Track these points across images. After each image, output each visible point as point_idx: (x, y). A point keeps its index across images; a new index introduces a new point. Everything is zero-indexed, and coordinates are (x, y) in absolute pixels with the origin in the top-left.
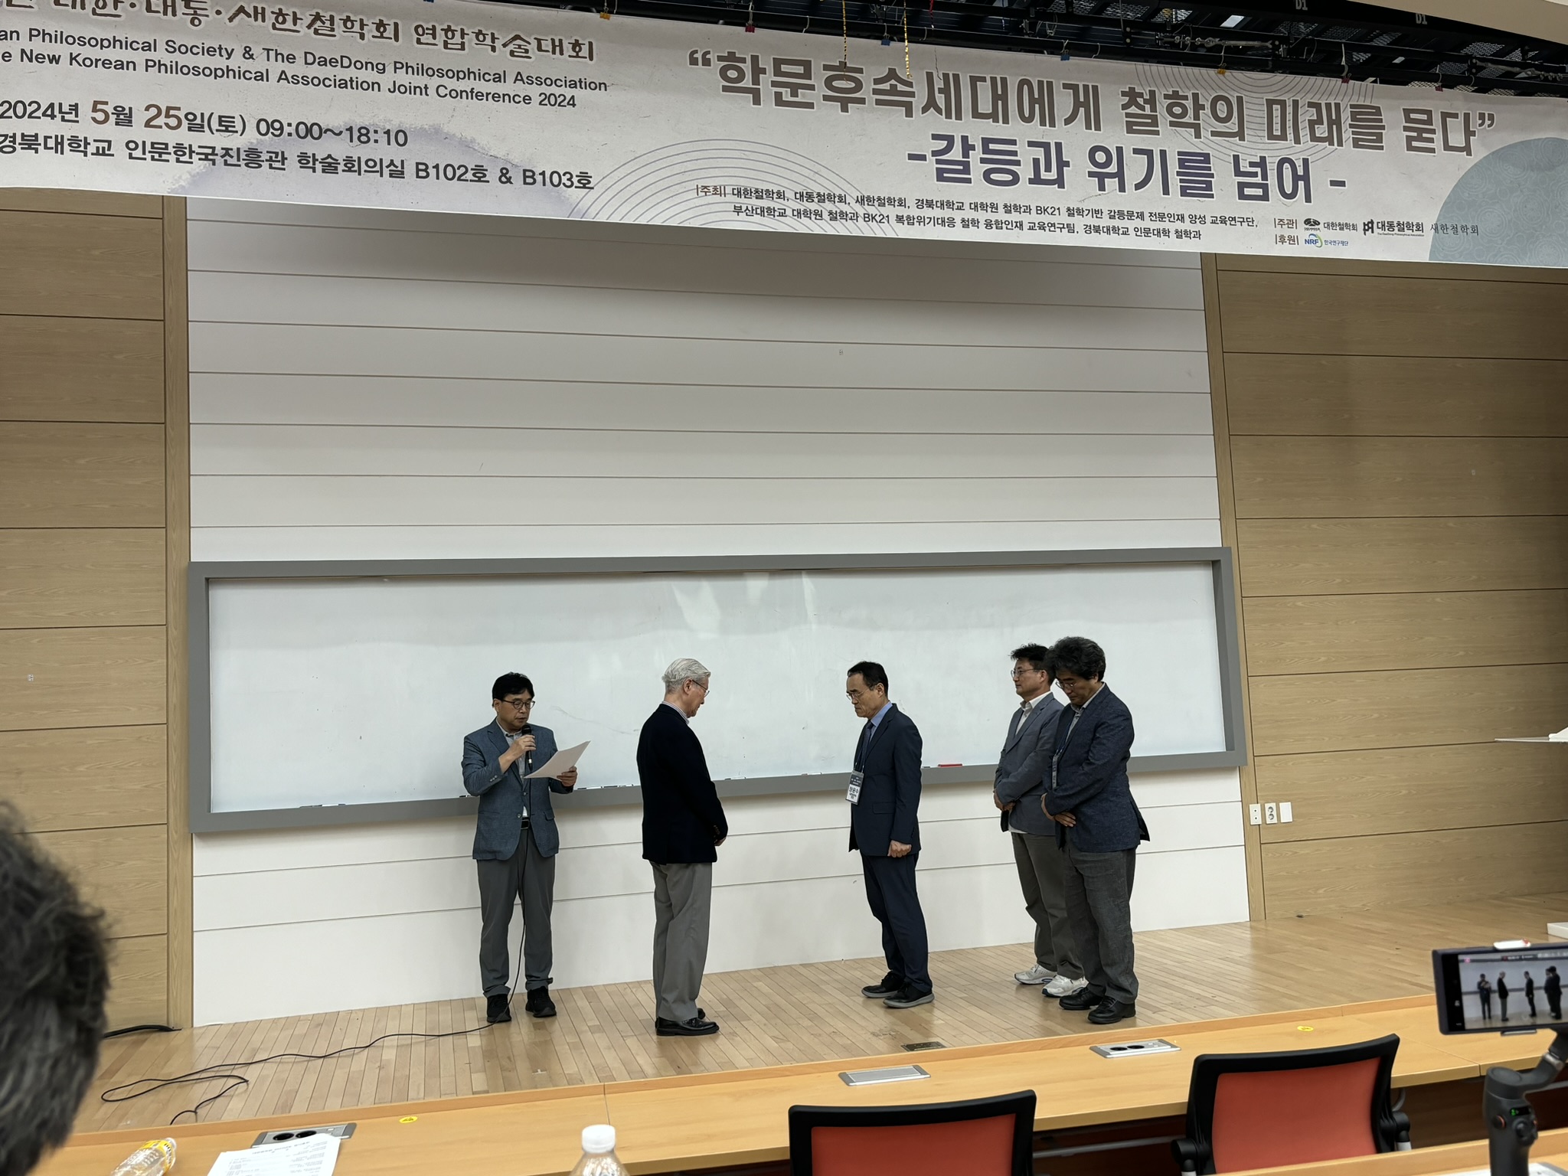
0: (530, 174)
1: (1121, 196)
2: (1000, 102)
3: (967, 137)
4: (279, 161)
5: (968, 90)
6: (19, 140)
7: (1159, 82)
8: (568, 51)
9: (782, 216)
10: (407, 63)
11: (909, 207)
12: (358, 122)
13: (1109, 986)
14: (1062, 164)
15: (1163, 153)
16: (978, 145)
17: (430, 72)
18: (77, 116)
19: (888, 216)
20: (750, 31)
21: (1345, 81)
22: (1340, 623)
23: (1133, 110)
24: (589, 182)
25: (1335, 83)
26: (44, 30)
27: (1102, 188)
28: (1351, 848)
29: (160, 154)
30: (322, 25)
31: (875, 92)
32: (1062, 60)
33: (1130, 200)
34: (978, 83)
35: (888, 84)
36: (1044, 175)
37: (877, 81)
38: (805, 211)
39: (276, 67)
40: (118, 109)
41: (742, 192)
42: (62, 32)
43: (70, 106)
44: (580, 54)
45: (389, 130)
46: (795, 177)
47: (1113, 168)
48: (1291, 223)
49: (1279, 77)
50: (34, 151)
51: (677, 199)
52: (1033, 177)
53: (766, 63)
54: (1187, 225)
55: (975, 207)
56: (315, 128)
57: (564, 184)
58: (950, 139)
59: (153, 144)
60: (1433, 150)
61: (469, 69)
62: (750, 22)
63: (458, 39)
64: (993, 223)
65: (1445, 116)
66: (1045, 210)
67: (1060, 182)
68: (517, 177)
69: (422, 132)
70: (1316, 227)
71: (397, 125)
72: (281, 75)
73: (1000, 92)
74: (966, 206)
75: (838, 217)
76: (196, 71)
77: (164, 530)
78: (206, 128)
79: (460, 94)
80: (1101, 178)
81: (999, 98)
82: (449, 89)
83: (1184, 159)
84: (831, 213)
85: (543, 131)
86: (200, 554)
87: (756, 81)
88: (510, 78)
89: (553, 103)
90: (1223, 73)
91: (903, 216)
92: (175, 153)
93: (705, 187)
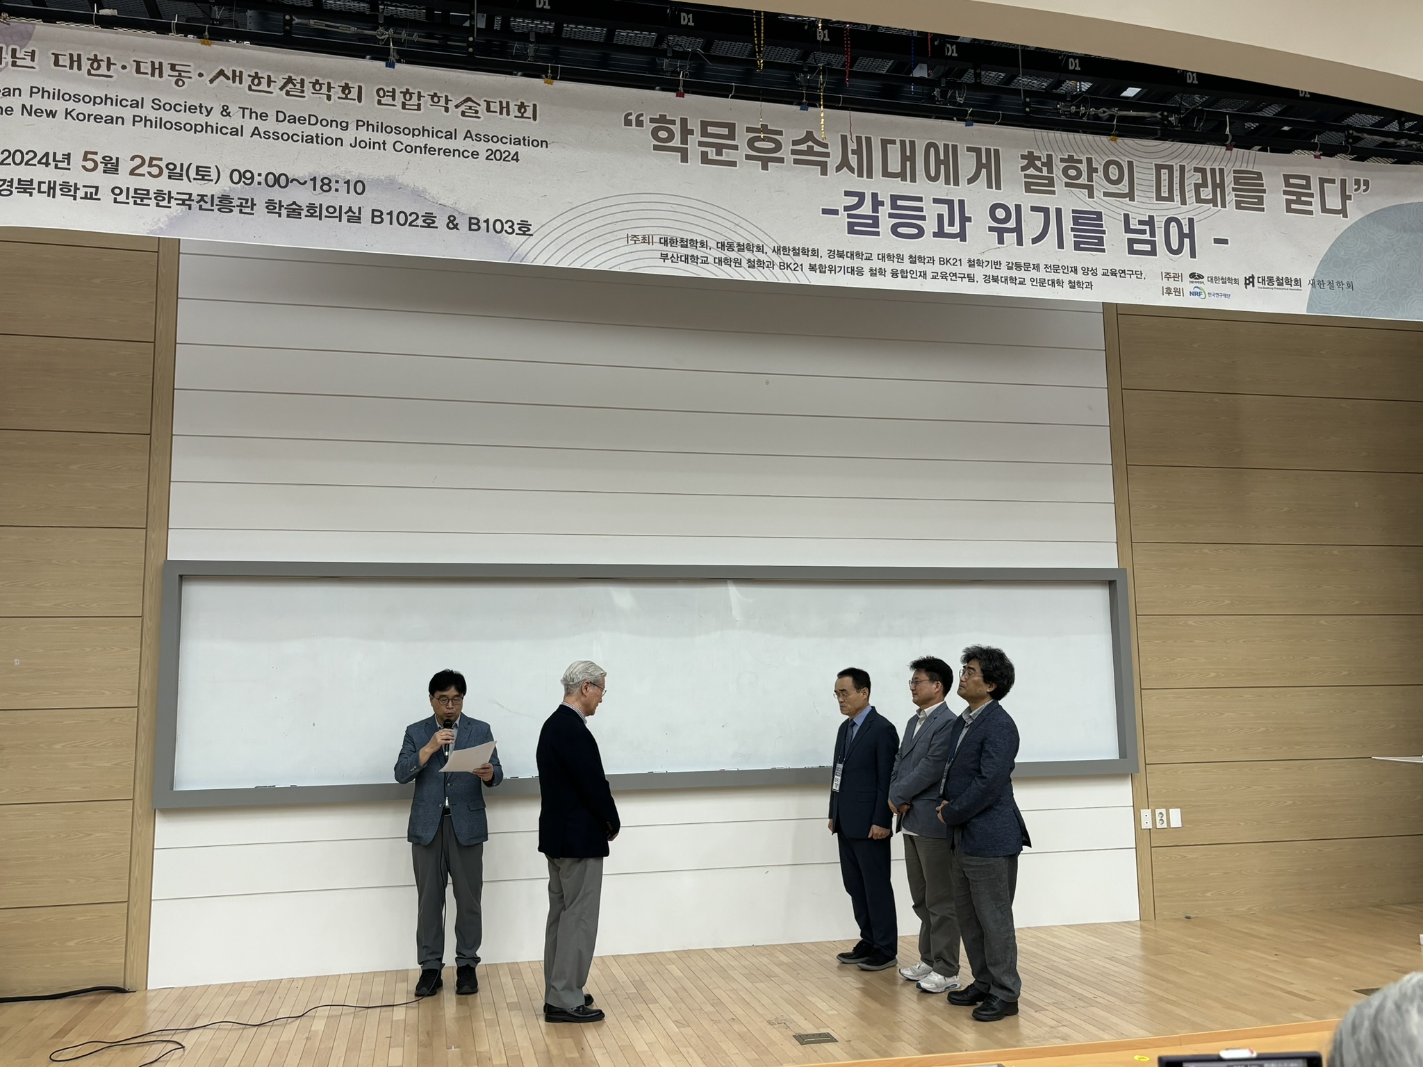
0: (475, 221)
1: (1019, 249)
2: (908, 163)
3: (877, 194)
4: (249, 207)
5: (879, 151)
6: (15, 184)
7: (1055, 146)
8: (514, 111)
9: (705, 263)
10: (368, 122)
11: (821, 257)
12: (321, 172)
13: (993, 984)
14: (965, 219)
15: (1059, 211)
16: (887, 202)
17: (389, 130)
18: (69, 164)
19: (801, 265)
20: (680, 97)
21: (1229, 148)
22: (1228, 642)
23: (1031, 171)
24: (529, 230)
25: (1219, 150)
26: (43, 88)
27: (1001, 241)
28: (1238, 854)
29: (142, 199)
30: (293, 87)
31: (794, 152)
32: (966, 126)
33: (1028, 252)
34: (888, 145)
35: (805, 145)
36: (947, 229)
37: (795, 143)
38: (726, 259)
39: (250, 124)
40: (106, 158)
41: (669, 241)
42: (59, 90)
43: (63, 155)
44: (525, 115)
45: (349, 181)
46: (717, 228)
47: (1012, 224)
48: (1177, 277)
49: (1168, 144)
50: (28, 194)
51: (609, 247)
52: (937, 231)
53: (695, 125)
54: (1080, 277)
55: (883, 257)
56: (283, 178)
57: (506, 231)
58: (861, 196)
59: (136, 190)
60: (1311, 213)
61: (423, 127)
62: (681, 88)
63: (415, 101)
64: (899, 272)
65: (1322, 181)
66: (948, 261)
67: (962, 236)
68: (463, 224)
69: (378, 183)
70: (1201, 280)
71: (356, 176)
72: (254, 131)
73: (908, 154)
74: (875, 257)
75: (756, 265)
76: (178, 126)
77: (145, 530)
78: (185, 177)
79: (414, 149)
80: (1001, 233)
81: (908, 158)
82: (405, 145)
83: (1079, 216)
84: (749, 261)
85: (488, 183)
86: (177, 552)
87: (684, 141)
88: (461, 135)
89: (498, 158)
90: (1115, 140)
91: (815, 265)
92: (156, 198)
93: (635, 236)
